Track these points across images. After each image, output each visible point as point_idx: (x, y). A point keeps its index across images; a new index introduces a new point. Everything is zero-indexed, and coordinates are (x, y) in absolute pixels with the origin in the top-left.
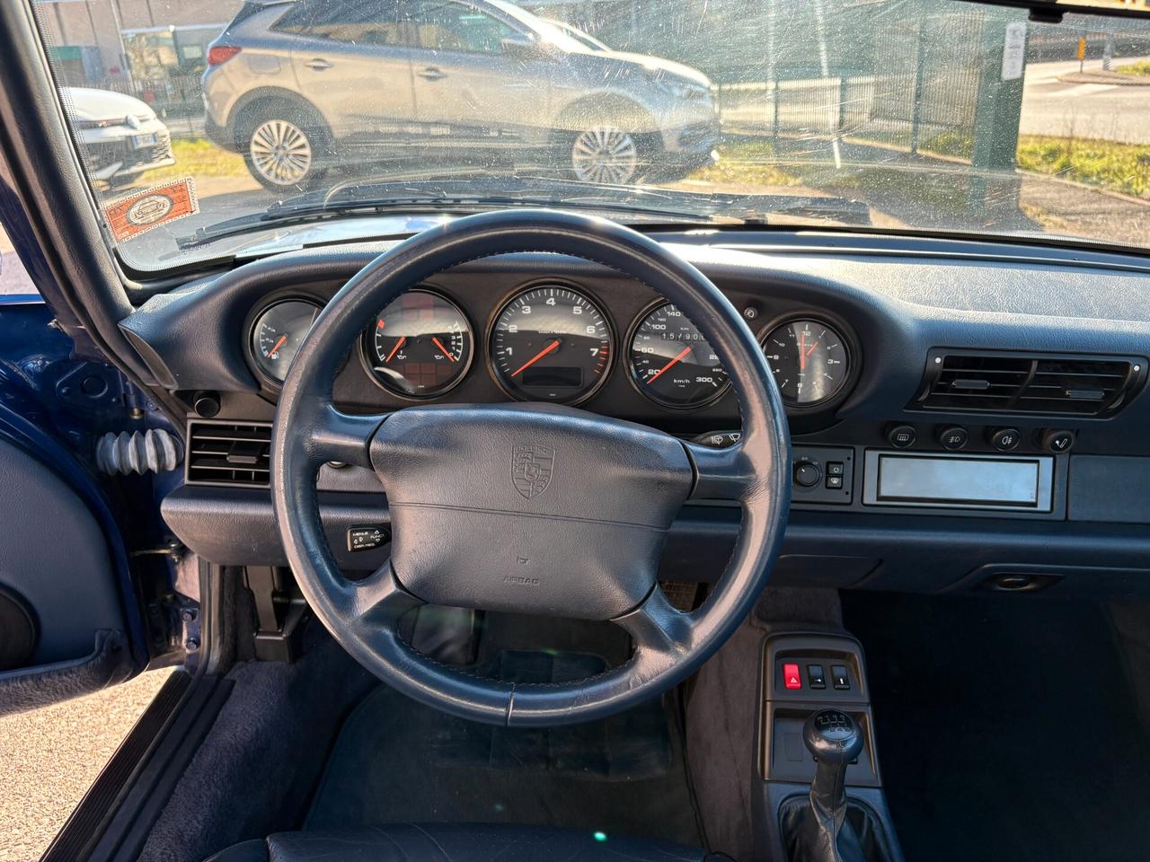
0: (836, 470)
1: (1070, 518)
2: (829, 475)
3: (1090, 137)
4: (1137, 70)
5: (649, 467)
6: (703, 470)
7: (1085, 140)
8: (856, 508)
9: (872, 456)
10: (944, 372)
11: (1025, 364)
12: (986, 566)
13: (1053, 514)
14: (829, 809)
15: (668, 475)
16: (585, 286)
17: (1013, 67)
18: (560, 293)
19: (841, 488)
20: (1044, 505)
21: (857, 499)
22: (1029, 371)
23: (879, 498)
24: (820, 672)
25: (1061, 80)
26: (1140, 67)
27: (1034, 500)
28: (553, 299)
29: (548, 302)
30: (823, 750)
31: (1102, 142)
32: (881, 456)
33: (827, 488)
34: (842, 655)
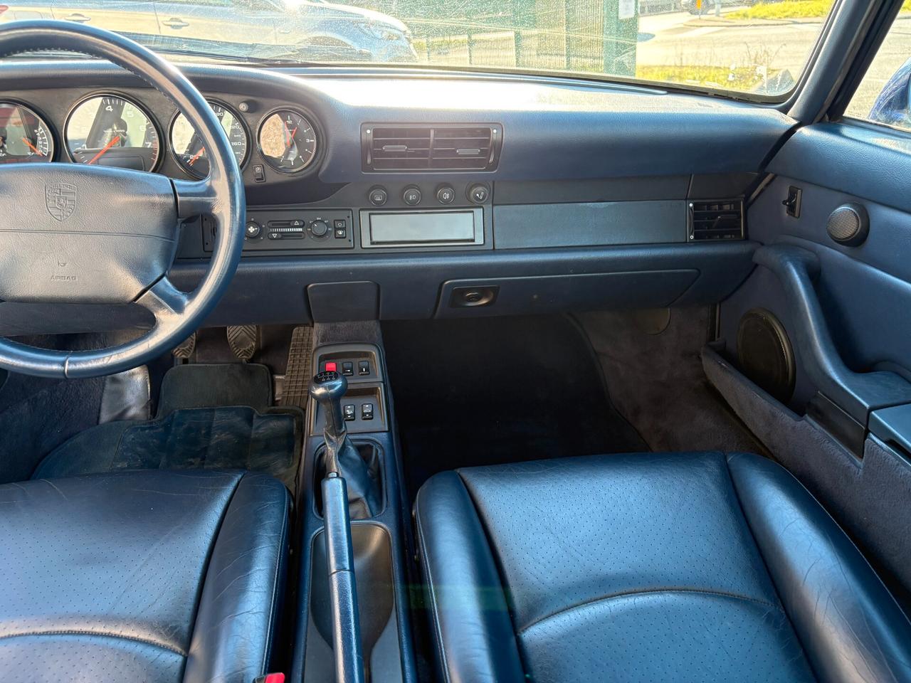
0: (340, 225)
1: (496, 248)
2: (336, 229)
3: (696, 64)
4: (738, 15)
5: (144, 194)
6: (181, 195)
7: (694, 67)
8: (357, 250)
9: (364, 215)
10: (374, 141)
11: (427, 132)
12: (447, 283)
13: (485, 246)
14: (335, 437)
15: (157, 199)
16: (130, 95)
17: (627, 8)
18: (115, 102)
19: (345, 237)
20: (479, 241)
21: (357, 246)
22: (430, 137)
23: (373, 243)
24: (350, 366)
25: (685, 25)
26: (740, 13)
27: (472, 237)
28: (110, 107)
29: (107, 109)
30: (321, 395)
31: (705, 67)
32: (370, 214)
33: (336, 238)
34: (366, 354)
